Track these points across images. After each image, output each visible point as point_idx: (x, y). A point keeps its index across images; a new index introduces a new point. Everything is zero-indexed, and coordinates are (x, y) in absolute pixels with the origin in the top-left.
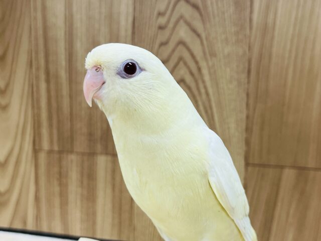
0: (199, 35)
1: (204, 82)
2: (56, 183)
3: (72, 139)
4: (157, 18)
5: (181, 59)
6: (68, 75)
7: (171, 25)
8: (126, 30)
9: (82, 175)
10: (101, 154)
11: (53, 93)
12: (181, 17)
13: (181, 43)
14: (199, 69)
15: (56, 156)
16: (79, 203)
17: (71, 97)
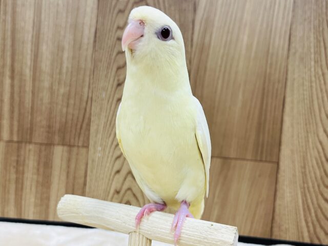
2: (13, 170)
3: (32, 130)
4: (116, 31)
6: (32, 73)
8: (89, 39)
9: (39, 164)
10: (58, 144)
11: (16, 89)
15: (15, 145)
16: (34, 188)
17: (33, 93)
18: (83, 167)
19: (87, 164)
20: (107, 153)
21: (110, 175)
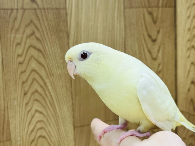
0: (43, 66)
1: (48, 90)
5: (34, 79)
7: (26, 61)
12: (32, 56)
13: (34, 70)
14: (45, 84)
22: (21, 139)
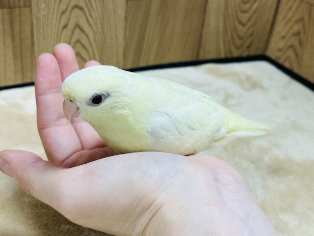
18: (28, 28)
19: (32, 24)
20: (52, 9)
21: (58, 30)
22: (46, 6)
